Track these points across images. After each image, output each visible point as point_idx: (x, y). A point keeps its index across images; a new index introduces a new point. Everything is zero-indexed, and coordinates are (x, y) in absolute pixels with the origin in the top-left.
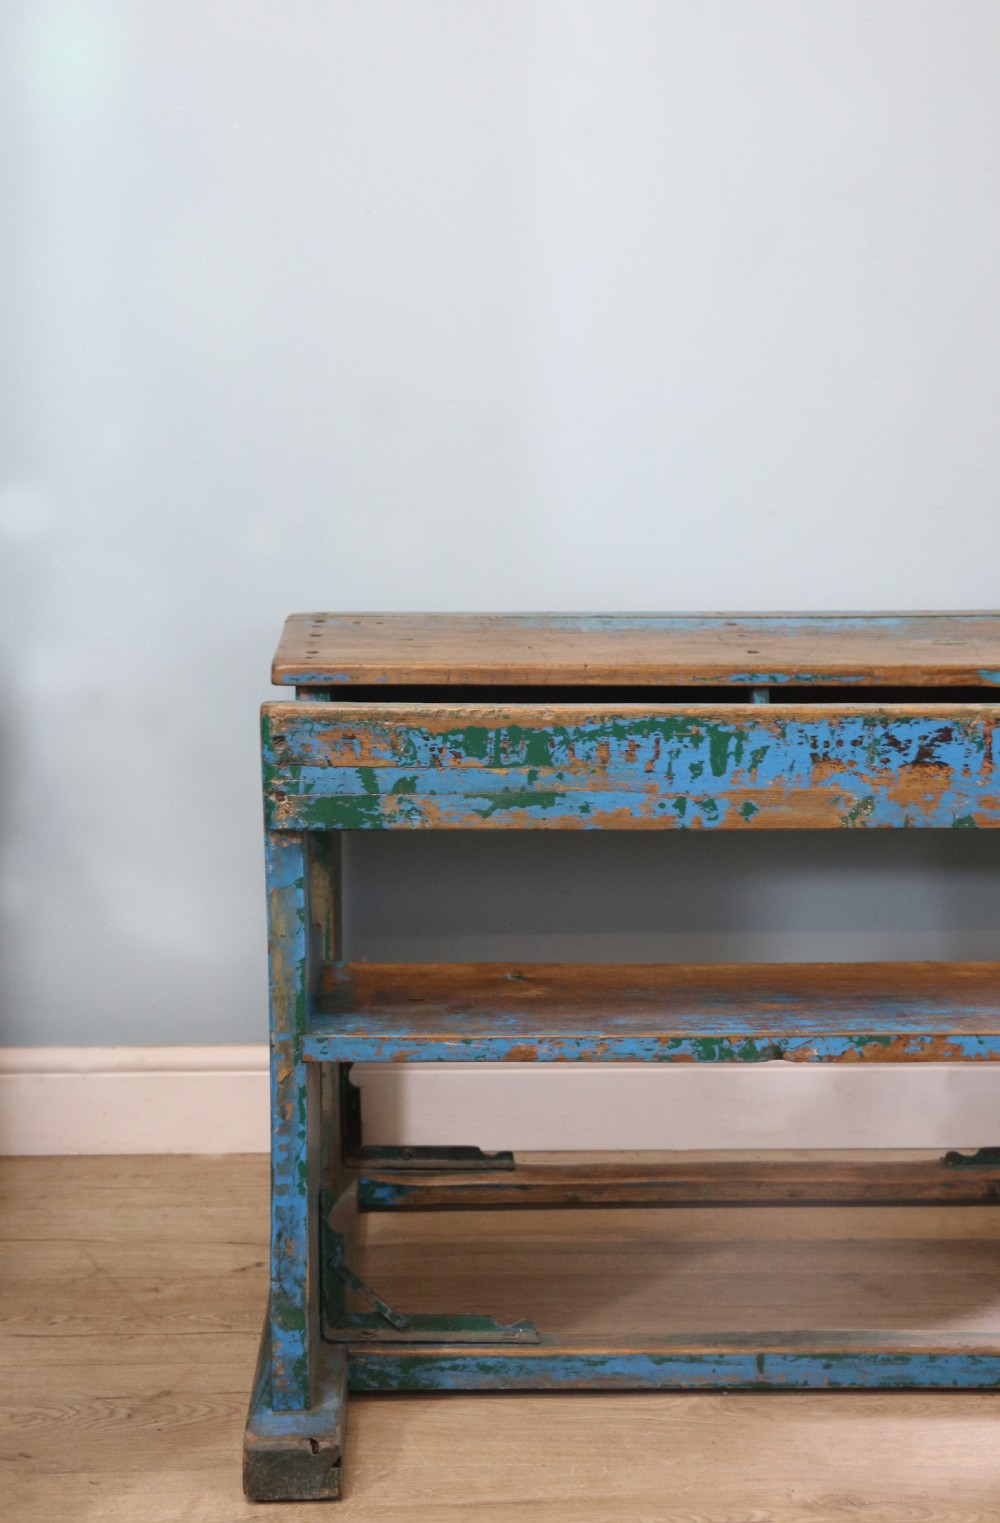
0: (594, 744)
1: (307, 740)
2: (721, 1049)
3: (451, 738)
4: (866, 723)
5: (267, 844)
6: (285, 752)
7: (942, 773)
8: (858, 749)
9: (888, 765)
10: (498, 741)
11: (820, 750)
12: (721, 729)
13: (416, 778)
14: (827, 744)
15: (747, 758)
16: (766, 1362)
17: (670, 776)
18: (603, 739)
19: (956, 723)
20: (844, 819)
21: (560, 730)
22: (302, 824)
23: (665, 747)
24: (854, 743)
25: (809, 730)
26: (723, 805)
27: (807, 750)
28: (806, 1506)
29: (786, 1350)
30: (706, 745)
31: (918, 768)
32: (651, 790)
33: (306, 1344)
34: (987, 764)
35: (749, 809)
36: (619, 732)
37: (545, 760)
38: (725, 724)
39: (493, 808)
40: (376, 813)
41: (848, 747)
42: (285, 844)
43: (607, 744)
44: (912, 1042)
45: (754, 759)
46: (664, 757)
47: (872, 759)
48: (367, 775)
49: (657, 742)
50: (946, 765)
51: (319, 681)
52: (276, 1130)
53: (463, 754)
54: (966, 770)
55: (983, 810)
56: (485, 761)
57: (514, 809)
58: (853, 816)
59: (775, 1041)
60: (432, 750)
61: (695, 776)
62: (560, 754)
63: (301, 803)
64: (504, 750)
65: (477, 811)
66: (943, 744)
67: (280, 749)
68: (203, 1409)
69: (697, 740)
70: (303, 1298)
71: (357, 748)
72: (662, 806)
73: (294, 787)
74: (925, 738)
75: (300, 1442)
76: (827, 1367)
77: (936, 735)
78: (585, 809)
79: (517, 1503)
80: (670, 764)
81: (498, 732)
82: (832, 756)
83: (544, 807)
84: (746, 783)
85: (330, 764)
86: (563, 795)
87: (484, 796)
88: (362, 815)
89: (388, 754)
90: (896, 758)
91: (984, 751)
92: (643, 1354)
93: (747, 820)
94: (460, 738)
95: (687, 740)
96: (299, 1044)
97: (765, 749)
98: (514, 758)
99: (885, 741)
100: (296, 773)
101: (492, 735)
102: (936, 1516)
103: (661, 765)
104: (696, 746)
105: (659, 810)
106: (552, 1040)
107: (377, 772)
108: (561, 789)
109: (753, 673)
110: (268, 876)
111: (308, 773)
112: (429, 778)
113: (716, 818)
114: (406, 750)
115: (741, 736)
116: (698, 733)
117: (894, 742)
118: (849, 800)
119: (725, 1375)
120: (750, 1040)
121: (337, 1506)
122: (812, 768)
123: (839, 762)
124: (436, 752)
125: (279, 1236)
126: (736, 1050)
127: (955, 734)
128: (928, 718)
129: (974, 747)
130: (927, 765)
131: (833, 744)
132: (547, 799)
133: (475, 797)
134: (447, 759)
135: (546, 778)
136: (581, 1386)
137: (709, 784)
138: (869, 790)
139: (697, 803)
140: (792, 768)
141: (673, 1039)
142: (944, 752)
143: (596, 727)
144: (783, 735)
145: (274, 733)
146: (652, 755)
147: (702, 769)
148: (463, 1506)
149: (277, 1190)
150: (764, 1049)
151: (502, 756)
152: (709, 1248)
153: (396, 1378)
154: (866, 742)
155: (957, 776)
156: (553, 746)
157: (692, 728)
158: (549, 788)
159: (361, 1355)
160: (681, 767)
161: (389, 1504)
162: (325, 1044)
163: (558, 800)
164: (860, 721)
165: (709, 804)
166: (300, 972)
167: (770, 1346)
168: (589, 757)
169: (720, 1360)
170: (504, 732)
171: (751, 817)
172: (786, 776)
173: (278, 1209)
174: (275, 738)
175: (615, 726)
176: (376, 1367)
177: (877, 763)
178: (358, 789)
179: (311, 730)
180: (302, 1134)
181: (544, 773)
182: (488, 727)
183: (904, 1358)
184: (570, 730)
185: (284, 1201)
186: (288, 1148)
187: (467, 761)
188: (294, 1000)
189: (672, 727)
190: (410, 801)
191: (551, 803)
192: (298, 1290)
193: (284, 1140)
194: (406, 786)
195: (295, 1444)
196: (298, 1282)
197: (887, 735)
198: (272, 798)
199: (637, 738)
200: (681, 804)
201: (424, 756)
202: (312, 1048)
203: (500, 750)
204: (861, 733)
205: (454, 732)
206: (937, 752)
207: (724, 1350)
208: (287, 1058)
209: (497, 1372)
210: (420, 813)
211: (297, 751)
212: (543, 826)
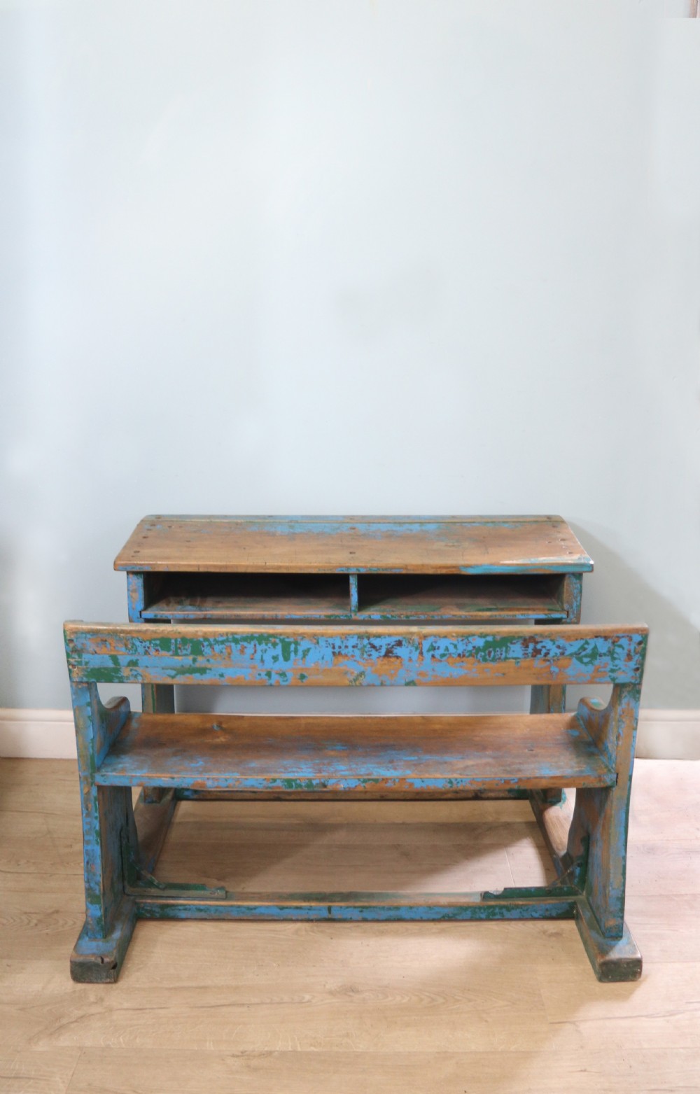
0: (223, 646)
1: (84, 641)
2: (296, 784)
3: (153, 642)
4: (359, 637)
5: (71, 686)
6: (74, 647)
7: (398, 661)
8: (355, 649)
9: (371, 657)
10: (176, 644)
11: (337, 650)
12: (287, 640)
13: (137, 660)
14: (340, 647)
15: (300, 653)
16: (332, 909)
17: (262, 661)
18: (228, 644)
19: (404, 638)
20: (351, 681)
21: (206, 639)
22: (85, 679)
23: (259, 648)
24: (354, 647)
25: (331, 641)
26: (290, 675)
27: (330, 650)
28: (331, 993)
29: (342, 904)
30: (279, 647)
31: (386, 658)
32: (254, 668)
33: (102, 911)
34: (420, 657)
35: (303, 677)
36: (236, 641)
37: (200, 653)
38: (288, 637)
39: (176, 675)
40: (120, 676)
41: (350, 649)
42: (80, 687)
43: (230, 646)
44: (389, 781)
45: (304, 654)
46: (259, 654)
47: (363, 654)
48: (114, 659)
49: (255, 645)
50: (400, 657)
51: (137, 569)
52: (84, 815)
53: (160, 649)
54: (410, 660)
55: (420, 677)
56: (171, 653)
57: (187, 675)
58: (355, 680)
59: (322, 781)
60: (145, 647)
61: (275, 661)
62: (207, 650)
63: (83, 670)
64: (180, 648)
65: (169, 676)
66: (398, 648)
67: (71, 645)
68: (70, 923)
69: (275, 645)
70: (100, 891)
71: (108, 646)
72: (260, 675)
73: (80, 663)
74: (389, 645)
75: (96, 959)
76: (361, 911)
77: (393, 643)
78: (222, 675)
79: (197, 988)
80: (262, 656)
81: (176, 640)
82: (343, 652)
83: (201, 674)
84: (300, 664)
85: (96, 652)
86: (210, 669)
87: (171, 669)
88: (113, 676)
89: (124, 649)
90: (375, 654)
91: (418, 651)
92: (274, 906)
93: (302, 682)
94: (158, 642)
95: (270, 645)
96: (93, 777)
97: (308, 650)
98: (185, 652)
99: (369, 646)
100: (80, 656)
101: (173, 641)
102: (390, 998)
103: (258, 656)
104: (274, 647)
105: (258, 676)
106: (213, 778)
107: (119, 657)
108: (209, 666)
109: (348, 568)
110: (73, 701)
111: (86, 657)
112: (144, 660)
113: (287, 680)
114: (132, 647)
115: (296, 643)
116: (275, 642)
117: (373, 647)
118: (352, 673)
119: (312, 915)
120: (310, 780)
121: (114, 986)
122: (333, 658)
123: (346, 656)
124: (147, 648)
125: (88, 863)
126: (303, 784)
127: (404, 643)
128: (390, 635)
129: (413, 649)
130: (390, 657)
131: (343, 647)
132: (202, 671)
133: (167, 669)
134: (152, 651)
135: (201, 662)
136: (245, 918)
137: (281, 665)
138: (362, 669)
139: (277, 673)
140: (323, 658)
141: (272, 779)
142: (398, 651)
143: (225, 638)
144: (318, 643)
145: (68, 638)
146: (252, 651)
147: (278, 659)
148: (171, 989)
149: (86, 842)
150: (317, 784)
151: (179, 651)
152: (334, 827)
153: (158, 913)
154: (359, 646)
155: (406, 662)
156: (203, 646)
157: (272, 639)
158: (203, 666)
159: (142, 903)
160: (267, 657)
161: (138, 986)
162: (105, 777)
163: (208, 671)
164: (356, 637)
165: (283, 674)
166: (91, 744)
167: (334, 901)
168: (221, 652)
169: (310, 908)
170: (179, 640)
171: (304, 680)
172: (320, 662)
173: (87, 850)
174: (69, 640)
175: (233, 638)
176: (148, 908)
177: (365, 656)
178: (110, 664)
179: (86, 638)
180: (96, 818)
181: (200, 659)
182: (171, 637)
183: (397, 908)
184: (212, 640)
185: (89, 847)
186: (90, 823)
187: (163, 653)
188: (89, 757)
189: (262, 638)
190: (136, 671)
191: (205, 673)
192: (97, 887)
193: (88, 820)
194: (133, 664)
195: (93, 959)
196: (97, 883)
197: (370, 644)
198: (70, 667)
199: (245, 644)
200: (269, 674)
201: (141, 650)
202: (99, 780)
203: (177, 648)
204: (357, 642)
205: (155, 639)
206: (395, 651)
207: (313, 904)
208: (88, 783)
209: (205, 912)
210: (141, 676)
211: (79, 647)
212: (201, 683)
